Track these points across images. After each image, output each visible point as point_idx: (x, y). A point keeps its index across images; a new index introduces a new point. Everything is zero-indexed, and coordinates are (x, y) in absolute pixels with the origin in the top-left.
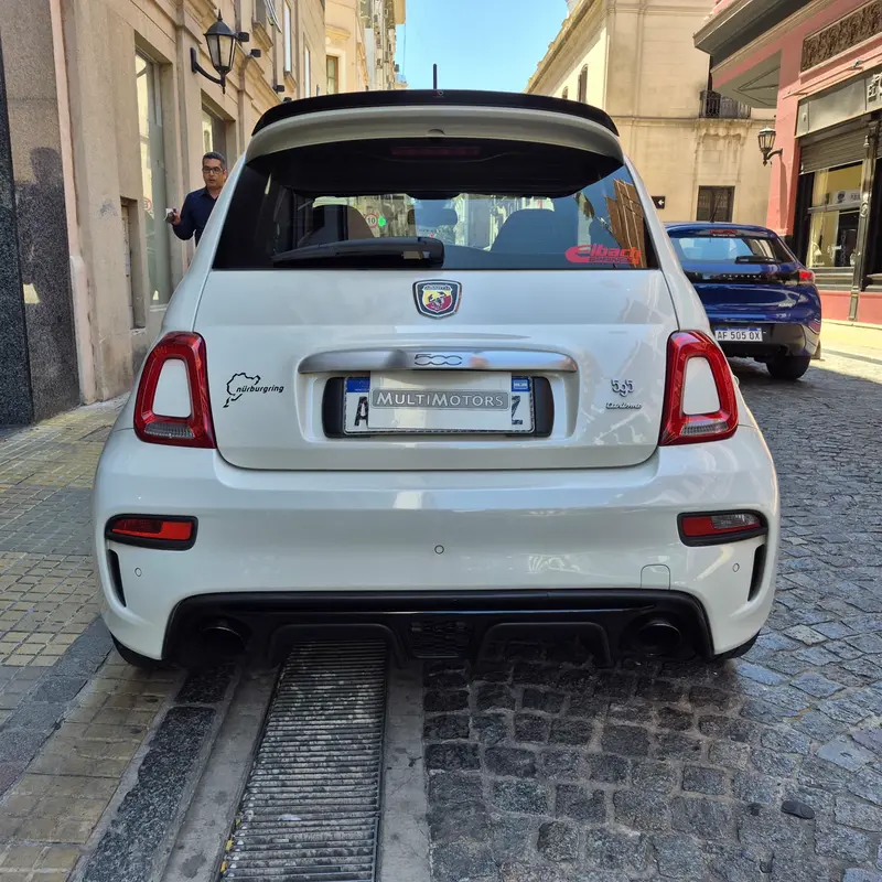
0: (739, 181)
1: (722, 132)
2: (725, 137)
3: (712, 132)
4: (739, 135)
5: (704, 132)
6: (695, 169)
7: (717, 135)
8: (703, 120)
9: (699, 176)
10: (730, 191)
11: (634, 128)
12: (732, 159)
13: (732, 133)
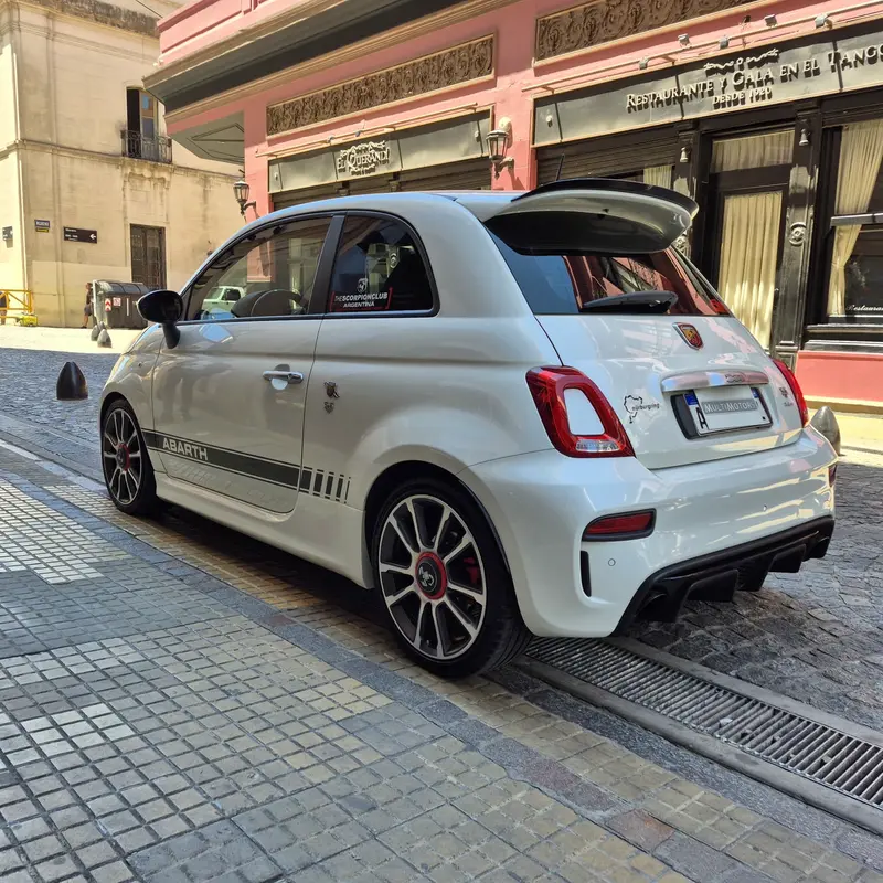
0: (168, 223)
1: (147, 174)
2: (150, 179)
3: (137, 171)
4: (163, 179)
5: (129, 171)
6: (125, 207)
7: (142, 175)
8: (127, 158)
9: (128, 215)
10: (160, 231)
11: (55, 157)
12: (159, 201)
13: (157, 175)
